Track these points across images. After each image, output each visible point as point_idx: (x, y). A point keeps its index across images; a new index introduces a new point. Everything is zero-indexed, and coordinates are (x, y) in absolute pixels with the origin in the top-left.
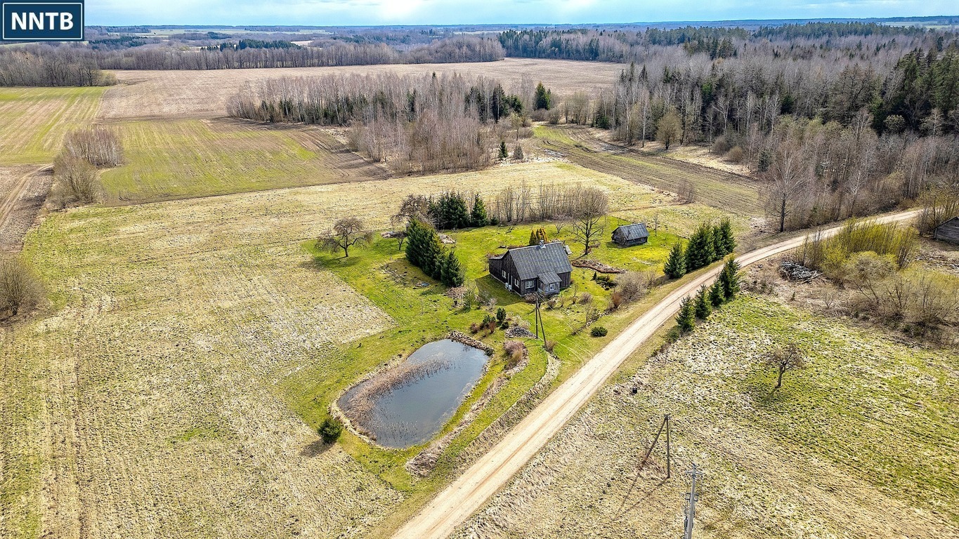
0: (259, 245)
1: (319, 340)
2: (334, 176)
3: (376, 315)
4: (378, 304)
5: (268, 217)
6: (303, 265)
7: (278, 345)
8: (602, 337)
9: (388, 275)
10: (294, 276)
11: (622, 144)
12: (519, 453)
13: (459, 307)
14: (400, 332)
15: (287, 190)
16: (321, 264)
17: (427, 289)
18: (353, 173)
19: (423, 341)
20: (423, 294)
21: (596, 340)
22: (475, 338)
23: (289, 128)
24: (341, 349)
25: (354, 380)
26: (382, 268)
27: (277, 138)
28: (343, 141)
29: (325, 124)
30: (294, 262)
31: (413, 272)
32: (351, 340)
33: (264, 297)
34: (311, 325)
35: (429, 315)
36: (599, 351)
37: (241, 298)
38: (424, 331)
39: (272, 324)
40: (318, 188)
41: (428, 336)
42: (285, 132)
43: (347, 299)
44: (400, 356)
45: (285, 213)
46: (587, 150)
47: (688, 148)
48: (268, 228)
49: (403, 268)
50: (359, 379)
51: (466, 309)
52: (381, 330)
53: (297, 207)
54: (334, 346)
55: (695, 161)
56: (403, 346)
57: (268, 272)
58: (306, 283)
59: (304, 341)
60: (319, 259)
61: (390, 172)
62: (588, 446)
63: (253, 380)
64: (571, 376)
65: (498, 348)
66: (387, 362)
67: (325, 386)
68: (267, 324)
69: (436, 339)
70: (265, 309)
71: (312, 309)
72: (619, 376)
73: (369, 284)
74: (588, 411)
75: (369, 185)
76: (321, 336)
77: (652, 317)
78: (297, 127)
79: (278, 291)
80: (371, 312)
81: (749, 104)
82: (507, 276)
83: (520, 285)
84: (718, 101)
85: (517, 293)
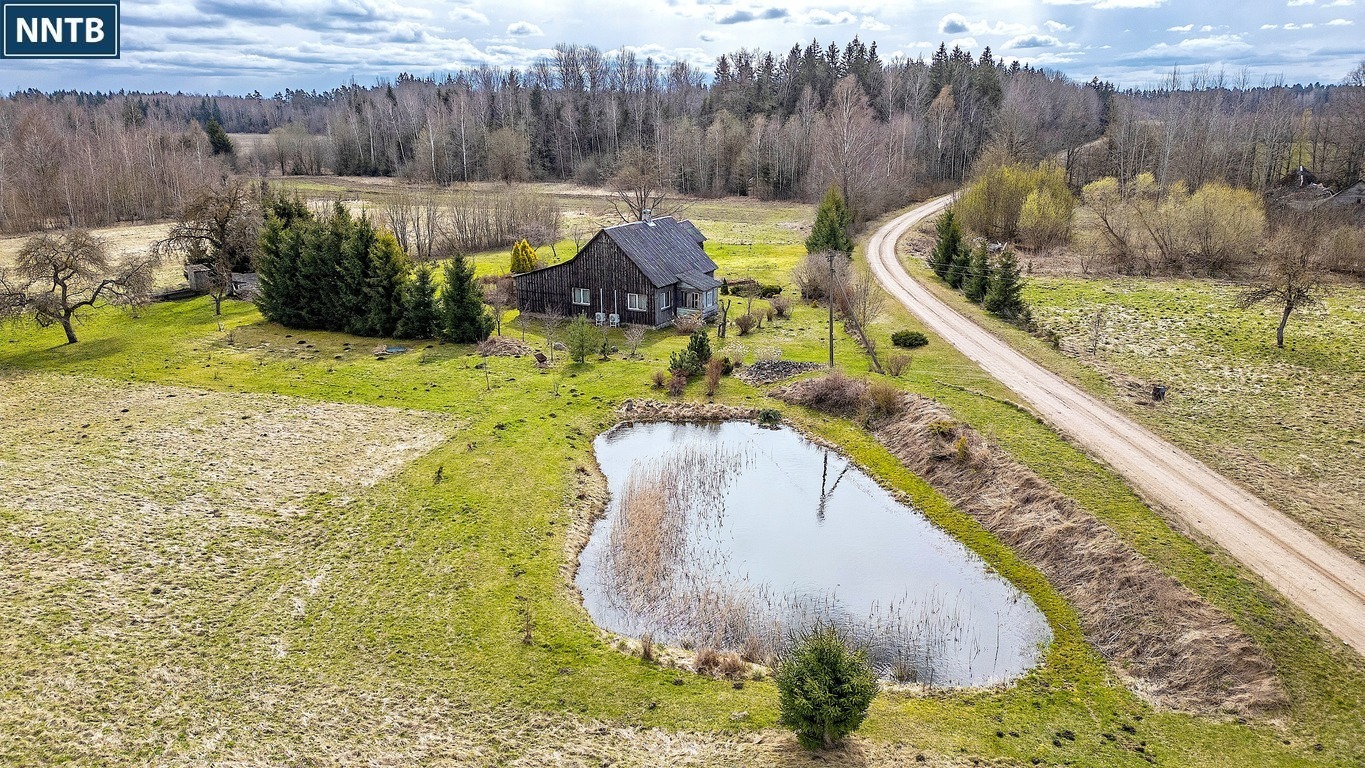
4: (328, 398)
8: (928, 346)
9: (258, 353)
13: (557, 366)
14: (500, 428)
17: (416, 356)
20: (423, 362)
21: (926, 353)
24: (386, 499)
31: (321, 340)
38: (553, 415)
41: (579, 422)
44: (581, 471)
47: (538, 185)
49: (281, 337)
51: (579, 366)
80: (337, 414)
81: (613, 113)
82: (594, 298)
83: (651, 303)
84: (562, 112)
85: (639, 326)
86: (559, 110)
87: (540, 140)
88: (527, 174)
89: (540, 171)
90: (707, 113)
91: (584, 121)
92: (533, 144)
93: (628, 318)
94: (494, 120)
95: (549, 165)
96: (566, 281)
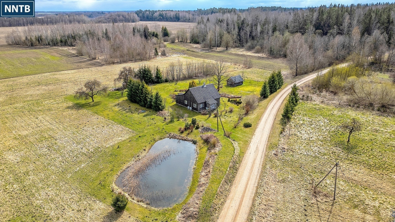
0: (38, 100)
1: (91, 147)
2: (73, 66)
3: (121, 129)
4: (120, 123)
5: (40, 86)
6: (68, 108)
7: (65, 152)
8: (250, 127)
9: (121, 108)
10: (64, 113)
11: (207, 49)
12: (244, 199)
13: (167, 121)
14: (140, 137)
15: (48, 74)
16: (79, 106)
17: (145, 113)
18: (83, 65)
19: (155, 141)
20: (144, 116)
21: (247, 129)
22: (184, 135)
23: (42, 48)
24: (107, 150)
25: (121, 168)
26: (115, 105)
27: (36, 52)
28: (74, 52)
29: (62, 46)
30: (62, 106)
31: (134, 106)
32: (111, 144)
33: (49, 126)
34: (83, 139)
35: (152, 127)
36: (253, 134)
37: (33, 129)
38: (153, 135)
39: (58, 141)
40: (66, 72)
41: (157, 137)
42: (41, 50)
43: (101, 123)
44: (145, 150)
45: (50, 84)
46: (193, 51)
47: (235, 49)
48: (41, 92)
49: (128, 104)
50: (124, 167)
51: (172, 121)
52: (128, 137)
53: (56, 80)
54: (102, 149)
55: (241, 53)
56: (144, 144)
57: (48, 113)
58: (73, 116)
59: (82, 148)
60: (77, 104)
61: (103, 63)
62: (279, 187)
63: (53, 177)
64: (247, 149)
65: (198, 139)
66: (138, 155)
67: (104, 174)
68: (54, 141)
69: (161, 139)
70: (51, 133)
71: (82, 130)
72: (271, 146)
73: (111, 114)
74: (268, 167)
75: (94, 69)
76: (92, 144)
77: (267, 116)
78: (46, 48)
79: (57, 122)
80: (118, 128)
81: (258, 29)
82: (188, 103)
83: (197, 106)
84: (246, 28)
85: (195, 111)
88: (234, 46)
89: (238, 45)
93: (193, 108)
94: (227, 30)
95: (241, 43)
96: (183, 98)
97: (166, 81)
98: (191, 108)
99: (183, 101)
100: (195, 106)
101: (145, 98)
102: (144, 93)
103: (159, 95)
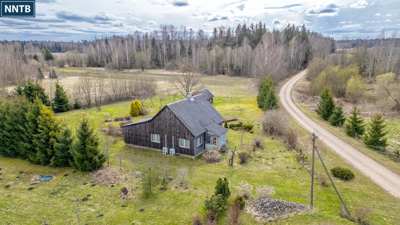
81: (179, 46)
82: (162, 139)
83: (192, 144)
84: (162, 46)
85: (186, 156)
86: (161, 45)
87: (154, 56)
88: (150, 67)
89: (154, 66)
90: (210, 46)
91: (169, 49)
92: (152, 56)
93: (180, 151)
94: (139, 48)
95: (157, 64)
96: (148, 130)
97: (77, 107)
98: (173, 151)
99: (146, 136)
100: (184, 144)
101: (48, 140)
102: (42, 129)
103: (90, 128)
